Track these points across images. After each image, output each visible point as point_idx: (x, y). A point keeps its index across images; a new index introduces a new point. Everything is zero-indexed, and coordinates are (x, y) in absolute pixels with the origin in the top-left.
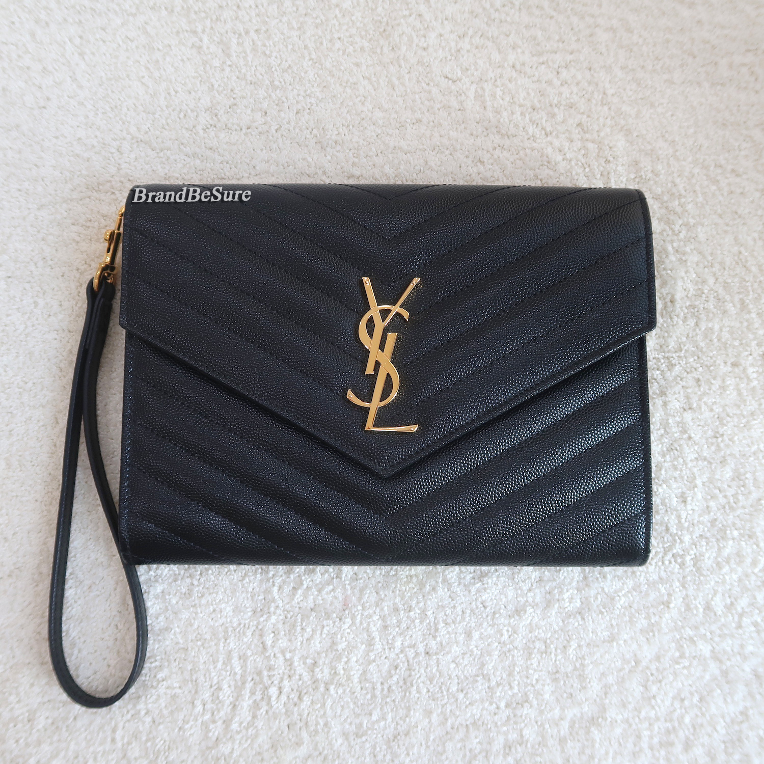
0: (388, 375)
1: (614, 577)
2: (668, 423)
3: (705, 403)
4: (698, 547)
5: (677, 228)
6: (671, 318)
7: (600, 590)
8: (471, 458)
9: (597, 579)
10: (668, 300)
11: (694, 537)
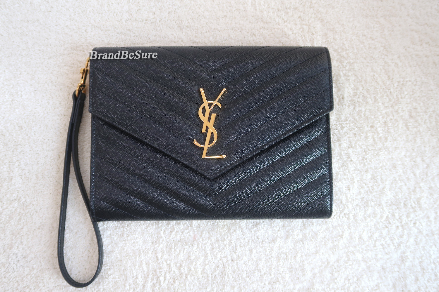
0: (212, 133)
1: (317, 224)
2: (341, 154)
3: (358, 145)
4: (356, 210)
5: (345, 64)
6: (343, 106)
7: (311, 230)
8: (251, 170)
9: (309, 225)
10: (341, 97)
11: (354, 206)
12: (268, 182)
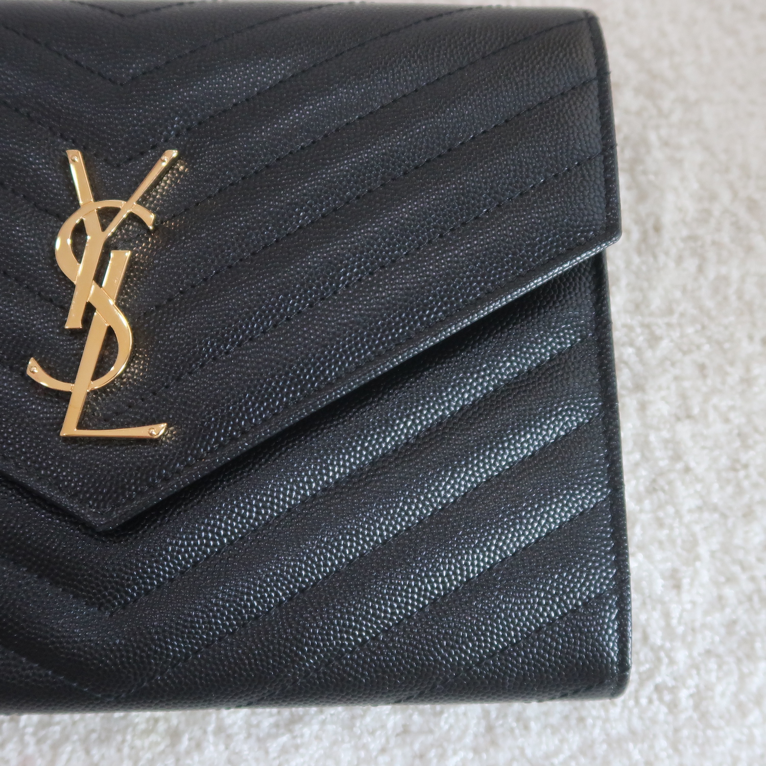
0: (110, 332)
1: (545, 727)
2: (647, 443)
3: (716, 408)
4: (702, 672)
5: (666, 105)
6: (655, 257)
7: (517, 752)
8: (279, 492)
9: (512, 730)
10: (650, 225)
11: (695, 654)
12: (351, 540)
